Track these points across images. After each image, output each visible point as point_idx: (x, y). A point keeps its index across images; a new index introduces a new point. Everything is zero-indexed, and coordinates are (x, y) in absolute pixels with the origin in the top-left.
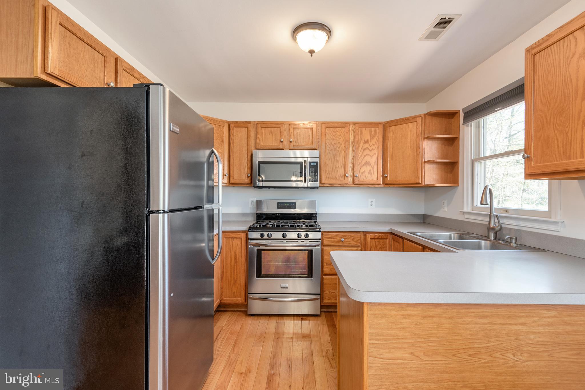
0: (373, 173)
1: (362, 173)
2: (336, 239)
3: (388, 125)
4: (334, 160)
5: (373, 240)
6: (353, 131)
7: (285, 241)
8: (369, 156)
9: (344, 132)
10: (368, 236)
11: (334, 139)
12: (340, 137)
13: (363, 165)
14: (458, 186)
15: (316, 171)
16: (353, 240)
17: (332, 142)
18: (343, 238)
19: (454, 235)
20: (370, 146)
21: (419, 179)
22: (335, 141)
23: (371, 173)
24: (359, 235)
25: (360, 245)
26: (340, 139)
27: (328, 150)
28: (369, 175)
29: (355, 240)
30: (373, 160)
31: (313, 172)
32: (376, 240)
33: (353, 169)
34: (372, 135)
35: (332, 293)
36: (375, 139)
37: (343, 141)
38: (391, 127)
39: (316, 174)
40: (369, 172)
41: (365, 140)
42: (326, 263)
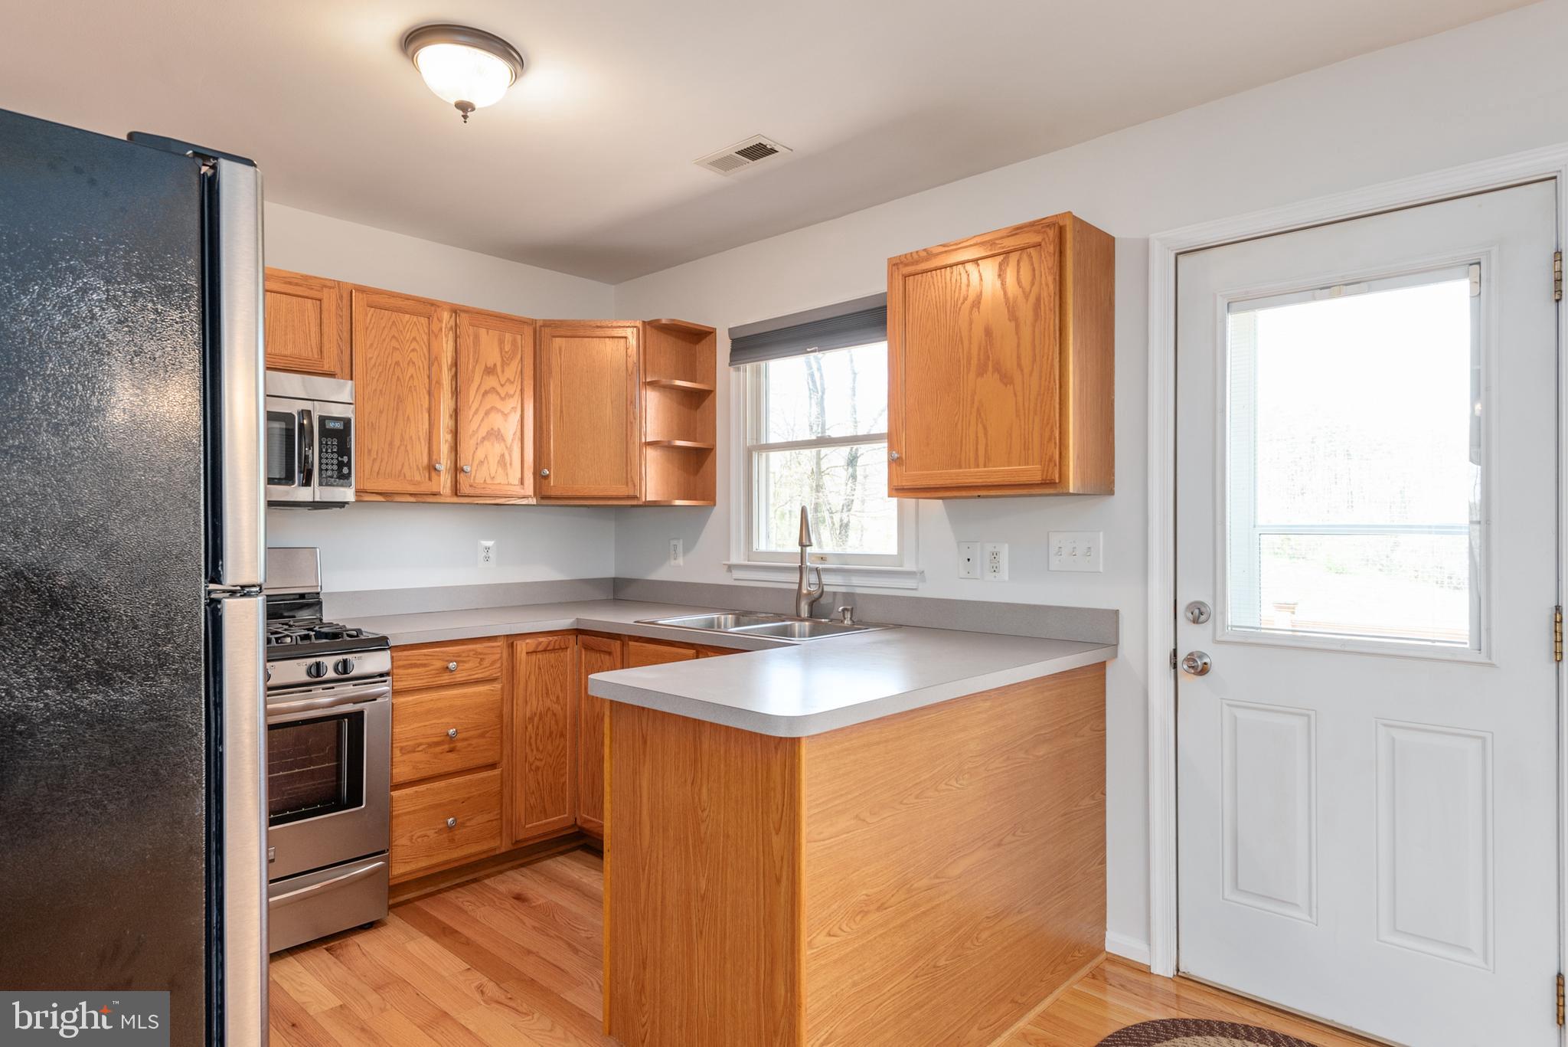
0: (511, 464)
1: (481, 463)
2: (432, 667)
3: (548, 330)
4: (397, 416)
5: (534, 656)
6: (451, 332)
7: (318, 690)
8: (500, 414)
9: (427, 331)
10: (522, 647)
11: (393, 347)
12: (414, 345)
13: (484, 439)
14: (715, 505)
15: (344, 450)
16: (479, 663)
17: (388, 357)
18: (452, 662)
19: (726, 619)
20: (502, 386)
21: (635, 486)
22: (397, 356)
23: (505, 465)
24: (498, 646)
25: (499, 674)
26: (414, 350)
27: (375, 380)
28: (500, 470)
29: (486, 663)
30: (510, 427)
31: (332, 453)
32: (540, 656)
33: (455, 448)
34: (506, 352)
35: (419, 840)
36: (515, 365)
37: (423, 359)
38: (558, 340)
39: (345, 459)
40: (498, 462)
41: (488, 366)
42: (402, 749)
